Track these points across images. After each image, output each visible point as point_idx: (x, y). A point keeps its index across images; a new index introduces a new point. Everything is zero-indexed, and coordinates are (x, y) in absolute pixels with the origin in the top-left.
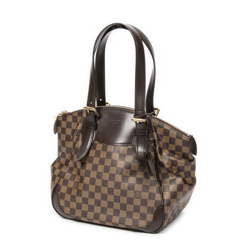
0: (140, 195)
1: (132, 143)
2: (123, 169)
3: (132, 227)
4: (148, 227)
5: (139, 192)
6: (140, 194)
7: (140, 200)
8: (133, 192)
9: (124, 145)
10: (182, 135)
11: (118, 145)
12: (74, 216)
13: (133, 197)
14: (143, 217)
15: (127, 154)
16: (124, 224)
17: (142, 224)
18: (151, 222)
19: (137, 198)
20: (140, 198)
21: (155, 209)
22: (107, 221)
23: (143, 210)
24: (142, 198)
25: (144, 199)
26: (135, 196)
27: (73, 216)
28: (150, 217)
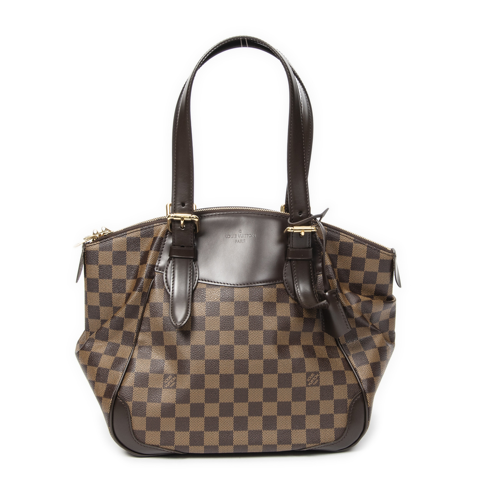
0: (318, 378)
1: (284, 277)
2: (276, 332)
3: (308, 446)
4: (339, 440)
5: (316, 373)
6: (316, 376)
7: (318, 388)
8: (304, 375)
9: (268, 283)
10: (379, 251)
11: (257, 285)
12: (173, 448)
13: (304, 385)
14: (327, 421)
15: (278, 301)
16: (289, 443)
17: (327, 435)
18: (345, 429)
19: (312, 385)
20: (318, 385)
21: (349, 401)
22: (250, 443)
23: (327, 407)
24: (322, 384)
25: (327, 386)
26: (307, 382)
27: (168, 447)
28: (340, 420)
